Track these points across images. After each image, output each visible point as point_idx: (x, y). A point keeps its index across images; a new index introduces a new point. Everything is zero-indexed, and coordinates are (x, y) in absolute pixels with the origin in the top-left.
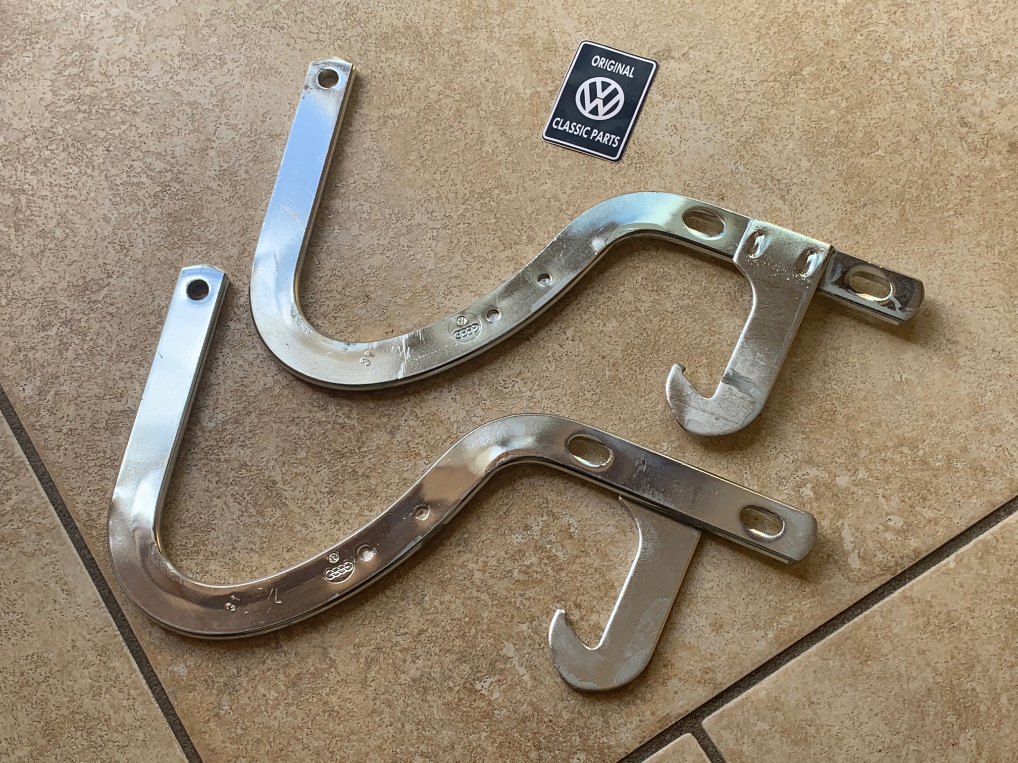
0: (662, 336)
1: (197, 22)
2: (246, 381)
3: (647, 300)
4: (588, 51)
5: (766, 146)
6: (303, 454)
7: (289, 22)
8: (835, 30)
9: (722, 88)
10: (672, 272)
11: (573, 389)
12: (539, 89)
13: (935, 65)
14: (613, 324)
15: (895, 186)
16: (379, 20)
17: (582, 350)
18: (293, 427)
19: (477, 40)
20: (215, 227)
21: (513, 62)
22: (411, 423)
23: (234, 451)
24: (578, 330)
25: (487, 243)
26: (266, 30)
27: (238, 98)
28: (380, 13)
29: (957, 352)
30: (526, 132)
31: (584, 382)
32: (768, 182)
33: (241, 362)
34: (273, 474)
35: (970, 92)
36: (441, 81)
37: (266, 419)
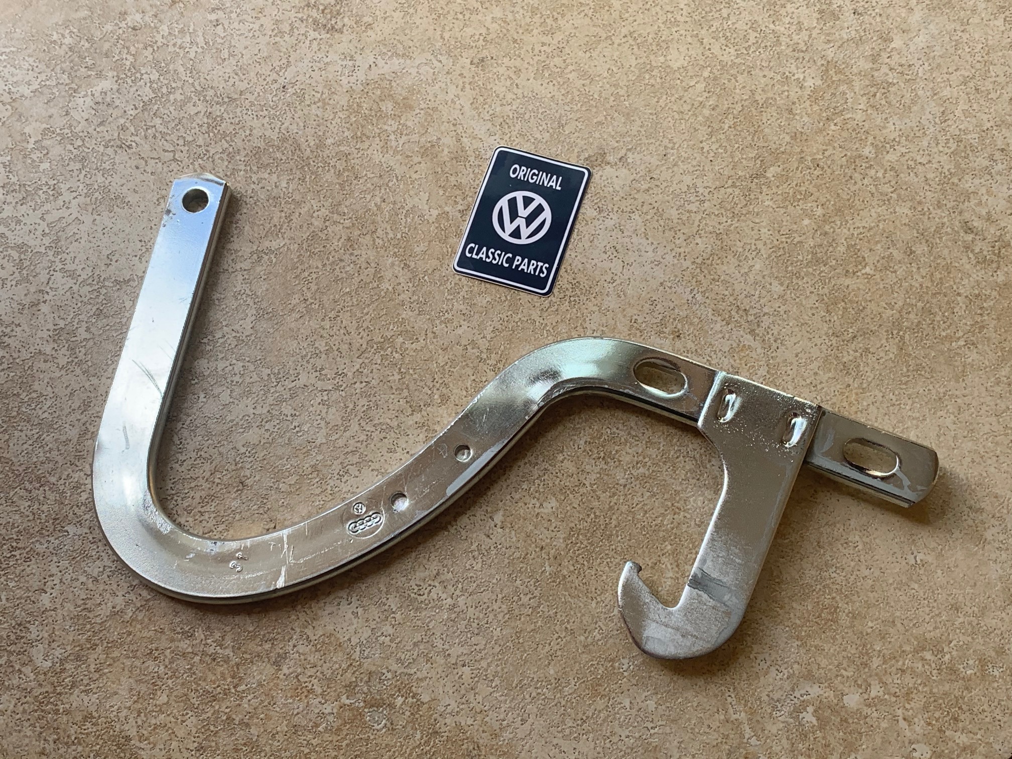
0: (614, 517)
1: (25, 144)
2: (90, 604)
3: (593, 469)
4: (504, 160)
5: (728, 268)
6: (164, 699)
7: (137, 139)
8: (803, 121)
9: (669, 198)
10: (622, 433)
11: (505, 591)
12: (447, 209)
13: (928, 157)
14: (552, 504)
15: (889, 312)
16: (248, 132)
17: (514, 539)
18: (150, 663)
19: (369, 152)
20: (49, 403)
21: (414, 176)
22: (301, 649)
23: (76, 699)
24: (508, 513)
25: (391, 406)
26: (110, 151)
27: (77, 237)
28: (248, 124)
29: (983, 523)
30: (434, 263)
31: (518, 582)
32: (733, 313)
33: (83, 579)
34: (126, 727)
35: (972, 189)
36: (327, 204)
37: (116, 654)
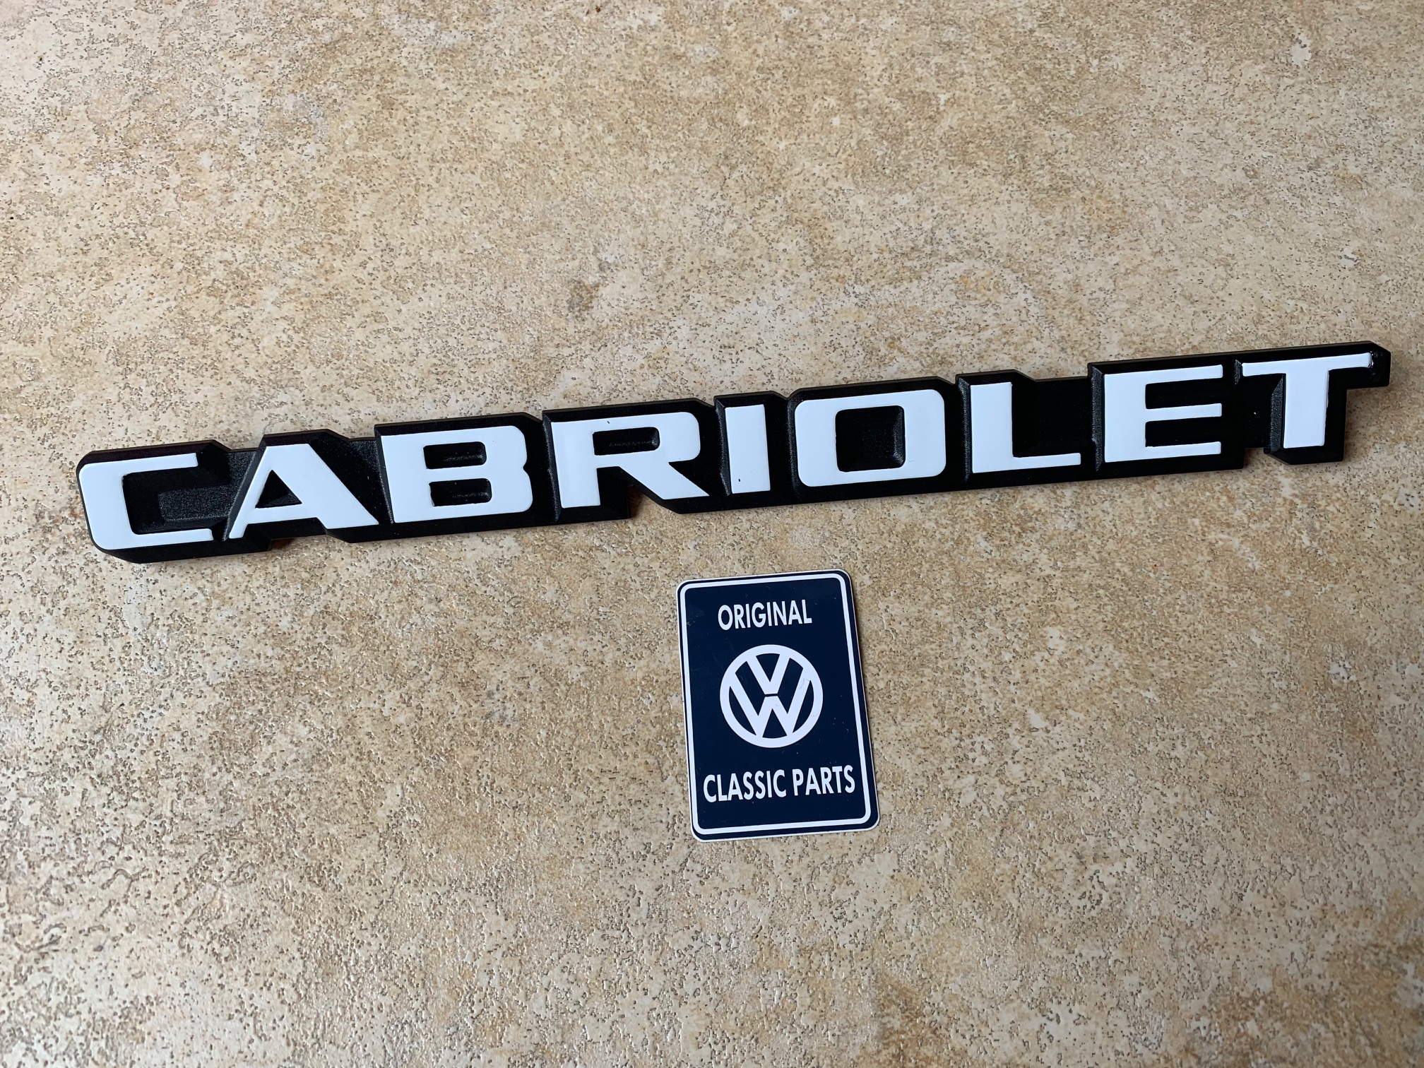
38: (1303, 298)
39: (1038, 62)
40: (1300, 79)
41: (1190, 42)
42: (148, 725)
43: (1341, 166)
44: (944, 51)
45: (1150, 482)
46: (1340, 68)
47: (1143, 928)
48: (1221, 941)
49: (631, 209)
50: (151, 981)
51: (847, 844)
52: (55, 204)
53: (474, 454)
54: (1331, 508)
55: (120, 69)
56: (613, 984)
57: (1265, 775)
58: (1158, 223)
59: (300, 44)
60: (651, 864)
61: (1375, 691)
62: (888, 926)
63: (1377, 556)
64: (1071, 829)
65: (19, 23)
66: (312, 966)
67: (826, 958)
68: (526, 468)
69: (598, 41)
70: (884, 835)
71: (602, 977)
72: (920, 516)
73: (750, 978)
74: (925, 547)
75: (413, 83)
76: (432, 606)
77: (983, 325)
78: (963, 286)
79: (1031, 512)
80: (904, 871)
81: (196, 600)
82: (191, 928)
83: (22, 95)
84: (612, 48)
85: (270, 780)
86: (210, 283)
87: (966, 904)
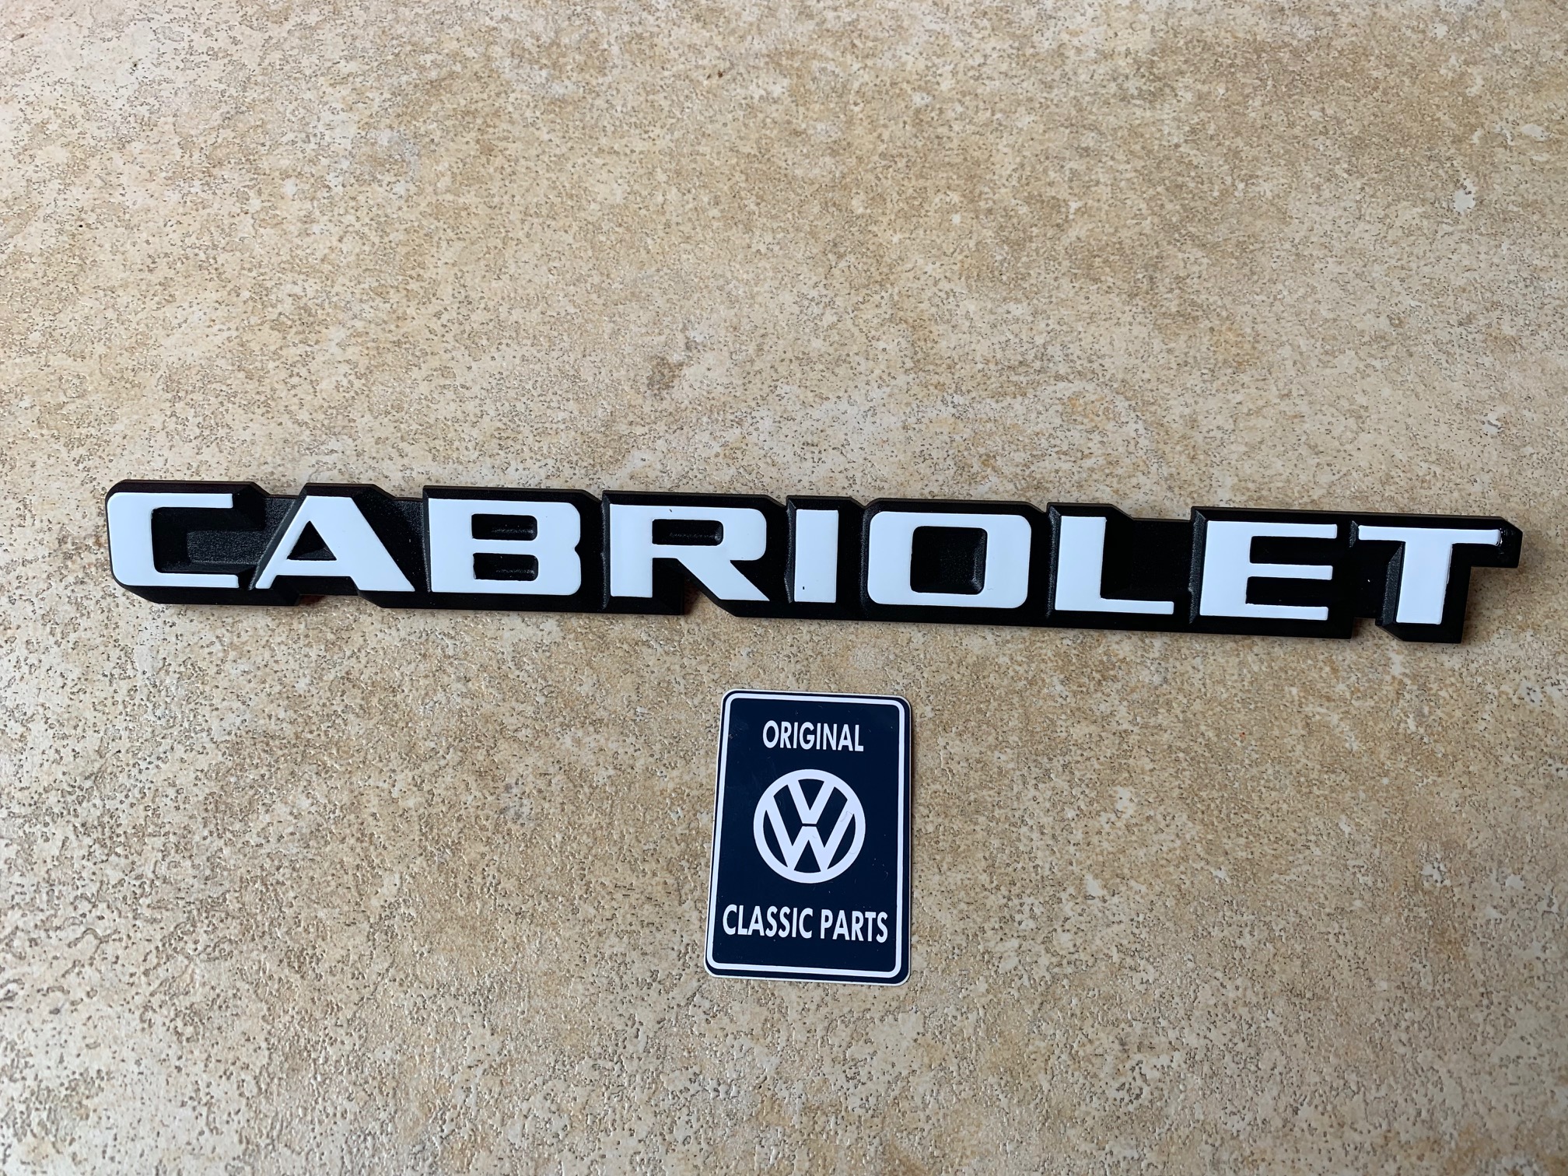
38: (1438, 462)
39: (1180, 179)
40: (1460, 227)
41: (1346, 176)
42: (142, 777)
43: (1494, 324)
44: (1081, 156)
45: (1248, 642)
46: (1505, 220)
47: (1184, 1131)
48: (1268, 1157)
49: (727, 288)
50: (106, 1053)
51: (871, 999)
52: (127, 216)
53: (524, 528)
54: (1443, 693)
55: (215, 84)
56: (598, 1120)
57: (1338, 978)
58: (1289, 363)
59: (404, 78)
60: (656, 995)
61: (1469, 900)
62: (905, 1094)
63: (1489, 751)
64: (1116, 1011)
65: (117, 26)
66: (277, 1059)
67: (833, 1120)
68: (578, 549)
69: (716, 107)
70: (912, 994)
71: (587, 1111)
72: (994, 649)
73: (747, 1132)
74: (996, 683)
75: (517, 131)
76: (459, 686)
77: (1087, 452)
78: (1070, 409)
79: (1114, 659)
80: (929, 1035)
81: (213, 649)
82: (155, 1002)
83: (111, 99)
84: (730, 116)
85: (263, 851)
86: (275, 317)
87: (992, 1080)
